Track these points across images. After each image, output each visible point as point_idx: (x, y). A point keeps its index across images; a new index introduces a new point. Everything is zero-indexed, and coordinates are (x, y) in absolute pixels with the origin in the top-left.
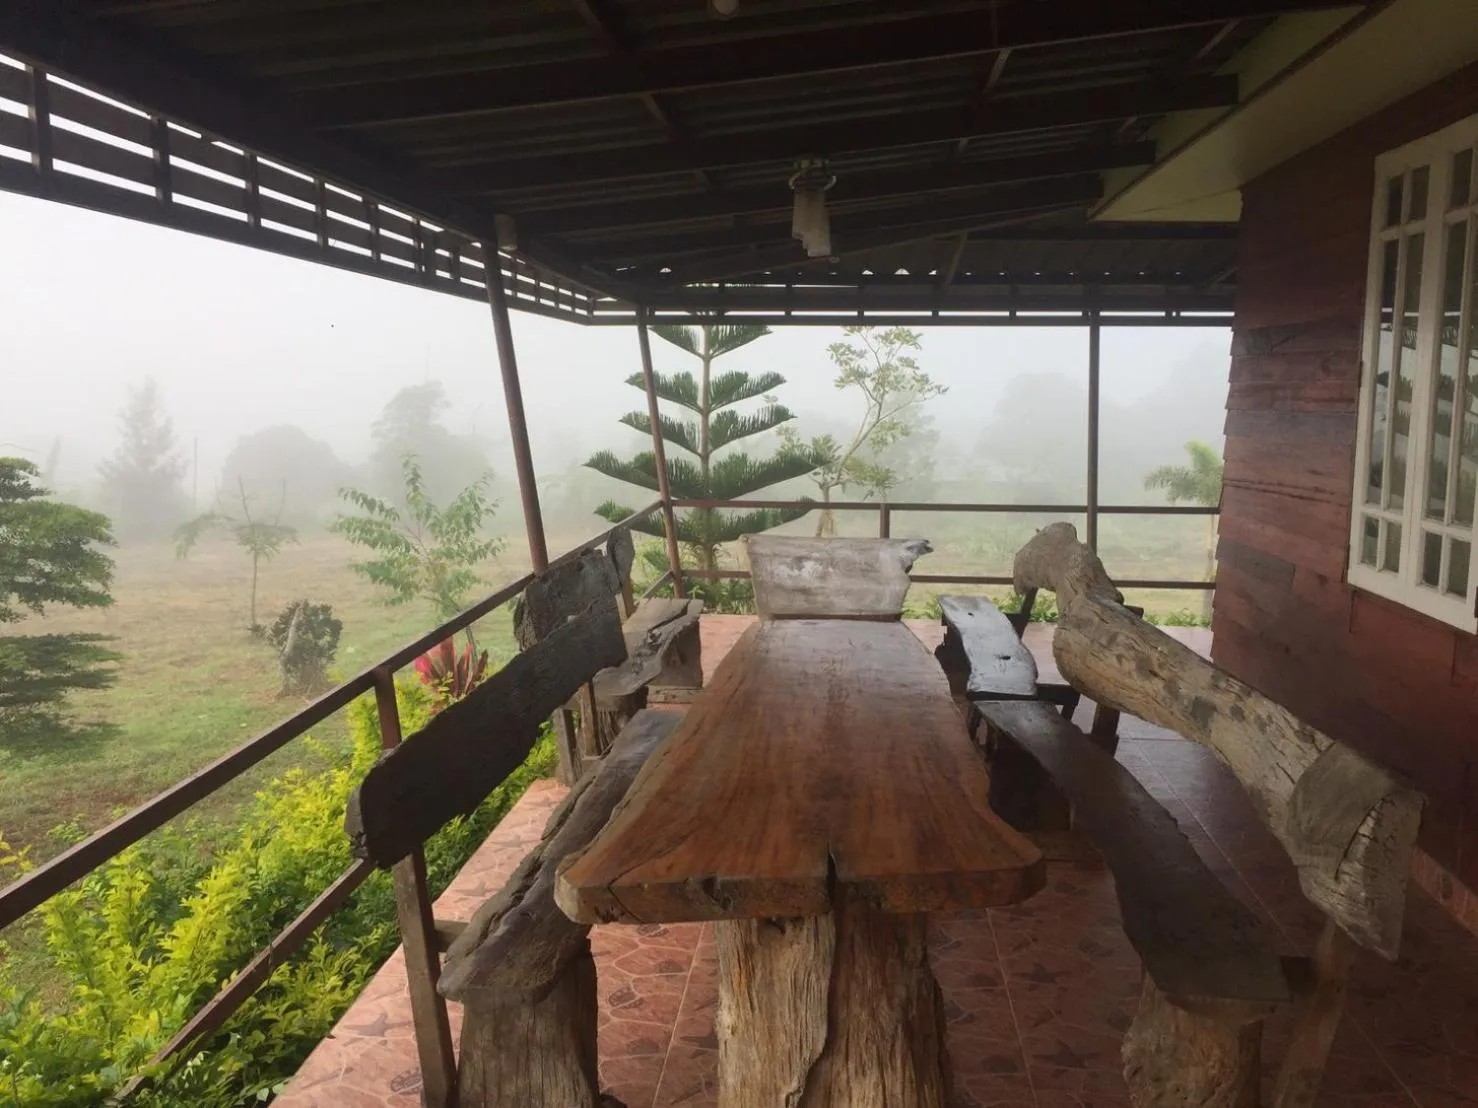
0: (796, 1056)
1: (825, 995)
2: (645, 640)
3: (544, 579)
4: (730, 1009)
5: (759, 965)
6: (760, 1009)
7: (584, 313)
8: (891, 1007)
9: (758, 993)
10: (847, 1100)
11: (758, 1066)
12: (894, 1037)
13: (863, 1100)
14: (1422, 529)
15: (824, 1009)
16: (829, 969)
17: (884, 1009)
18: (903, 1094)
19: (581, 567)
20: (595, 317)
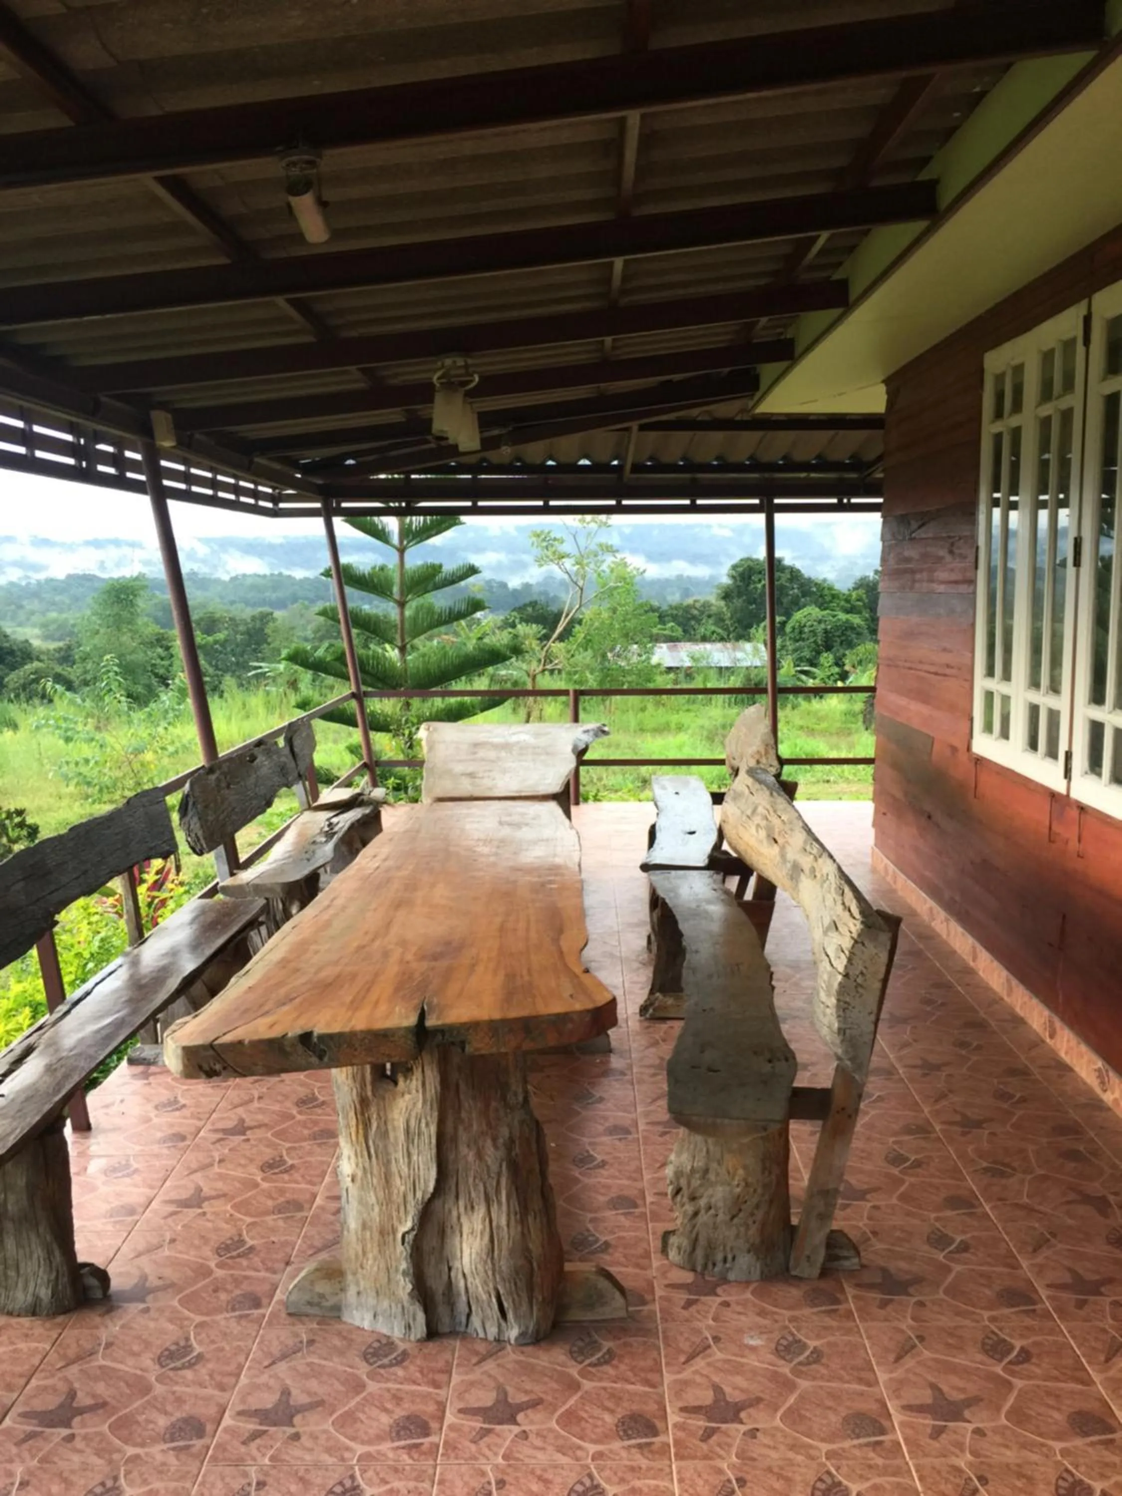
0: (410, 1197)
1: (434, 1141)
2: (322, 829)
3: (211, 770)
4: (349, 1158)
5: (375, 1116)
6: (377, 1157)
7: (269, 505)
8: (496, 1147)
9: (374, 1142)
10: (458, 1235)
11: (377, 1209)
12: (499, 1174)
13: (472, 1233)
14: (1025, 700)
15: (434, 1151)
16: (436, 1114)
17: (490, 1151)
18: (508, 1225)
19: (253, 758)
20: (281, 509)
